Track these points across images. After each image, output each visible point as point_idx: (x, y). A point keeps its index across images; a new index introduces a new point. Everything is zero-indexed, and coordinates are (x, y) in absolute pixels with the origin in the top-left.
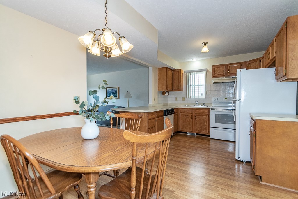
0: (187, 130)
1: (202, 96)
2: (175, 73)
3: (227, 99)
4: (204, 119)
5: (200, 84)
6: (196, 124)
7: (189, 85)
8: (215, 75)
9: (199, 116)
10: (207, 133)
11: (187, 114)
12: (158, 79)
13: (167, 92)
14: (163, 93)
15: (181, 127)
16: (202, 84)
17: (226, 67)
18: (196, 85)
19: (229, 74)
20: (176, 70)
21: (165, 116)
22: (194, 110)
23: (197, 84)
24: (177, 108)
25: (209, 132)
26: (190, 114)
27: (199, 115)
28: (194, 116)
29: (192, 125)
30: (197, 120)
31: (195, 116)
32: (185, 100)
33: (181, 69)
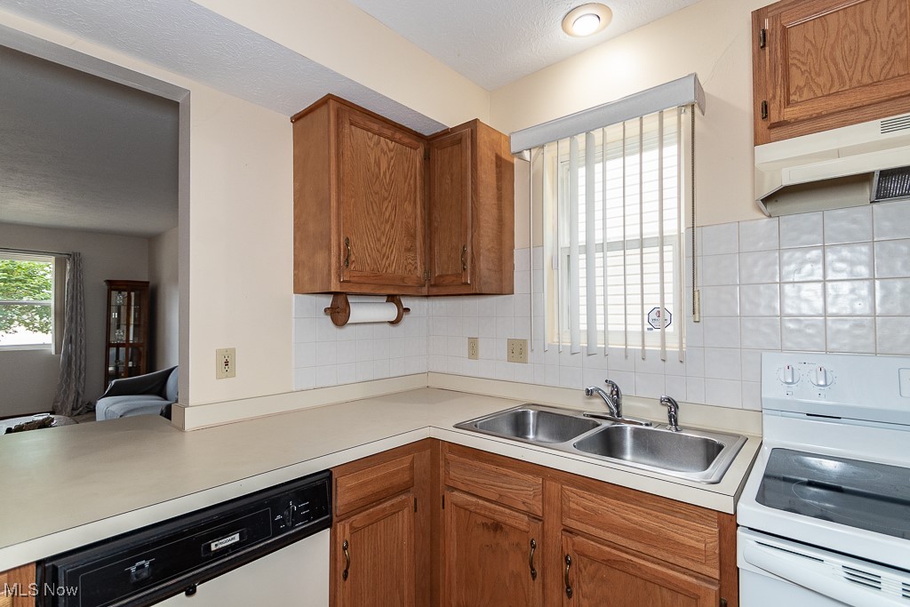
1: (652, 334)
8: (788, 103)
11: (498, 518)
22: (553, 488)
30: (585, 604)
31: (569, 559)
32: (525, 361)
33: (476, 121)
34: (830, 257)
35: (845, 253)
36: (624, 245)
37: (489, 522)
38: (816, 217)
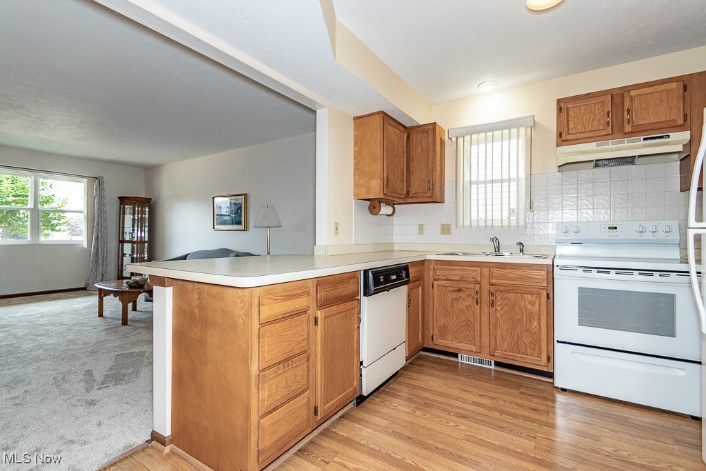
0: (460, 346)
1: (513, 218)
2: (415, 137)
3: (616, 228)
4: (529, 306)
5: (505, 176)
6: (496, 324)
7: (467, 179)
8: (568, 134)
9: (506, 295)
10: (540, 363)
11: (461, 286)
12: (355, 159)
13: (388, 203)
14: (374, 206)
15: (436, 332)
16: (513, 175)
17: (617, 100)
18: (492, 182)
19: (628, 128)
20: (419, 127)
21: (364, 295)
22: (486, 271)
23: (497, 177)
24: (422, 263)
25: (550, 359)
26: (472, 286)
27: (508, 292)
28: (485, 295)
29: (477, 329)
30: (499, 308)
31: (492, 294)
32: (450, 234)
33: (435, 123)
34: (579, 187)
35: (585, 186)
36: (502, 181)
37: (456, 289)
38: (575, 173)
